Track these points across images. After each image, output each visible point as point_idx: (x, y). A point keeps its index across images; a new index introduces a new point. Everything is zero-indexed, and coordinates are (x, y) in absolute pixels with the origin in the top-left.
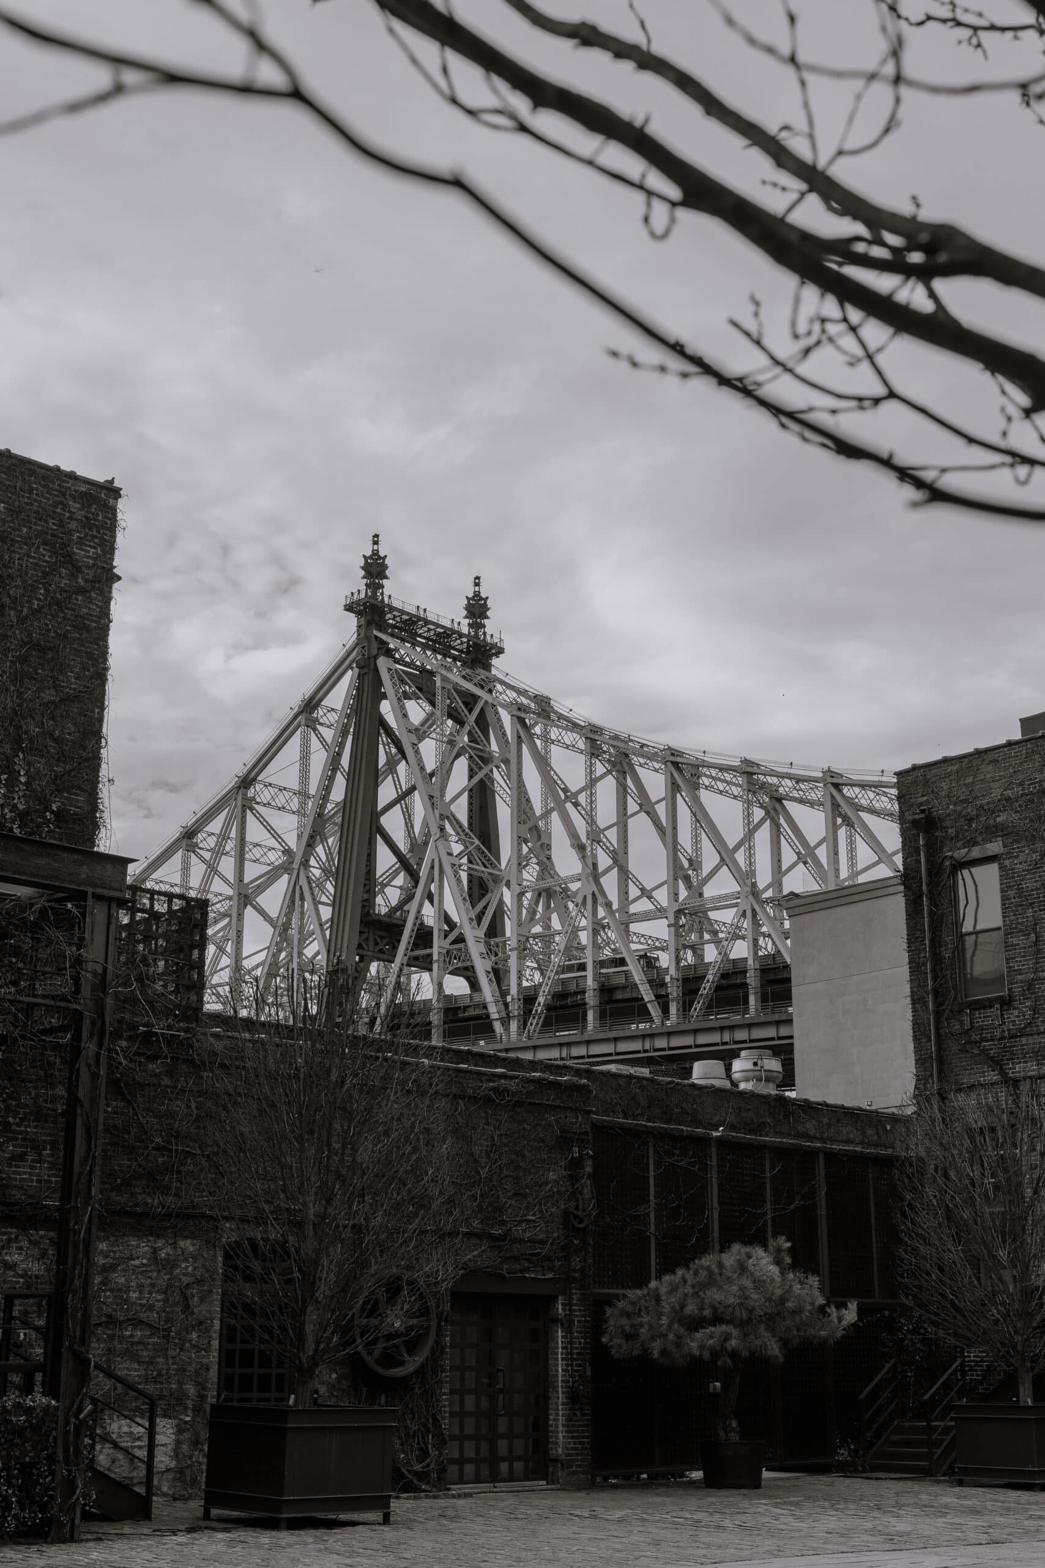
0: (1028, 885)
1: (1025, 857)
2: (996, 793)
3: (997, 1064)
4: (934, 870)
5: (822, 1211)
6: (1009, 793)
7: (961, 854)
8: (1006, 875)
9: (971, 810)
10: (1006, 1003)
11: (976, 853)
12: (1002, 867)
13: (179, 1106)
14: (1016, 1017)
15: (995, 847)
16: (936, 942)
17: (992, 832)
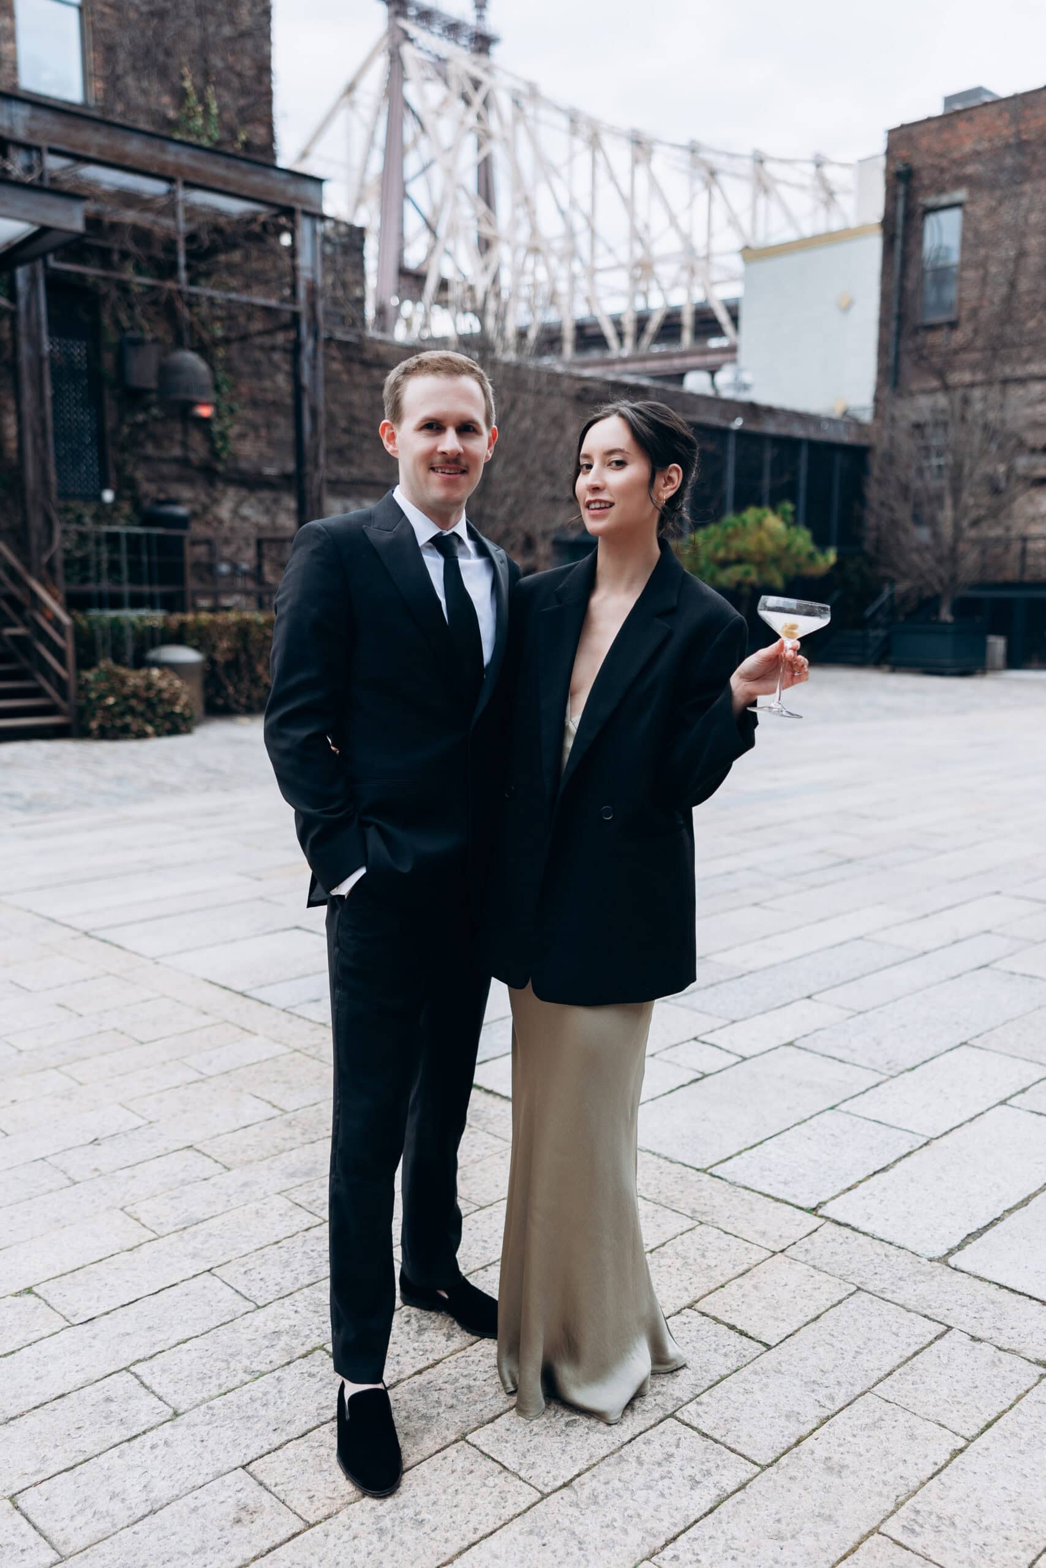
0: (985, 227)
1: (986, 201)
2: (968, 147)
3: (940, 374)
4: (909, 215)
5: (802, 483)
6: (979, 148)
7: (931, 200)
8: (967, 218)
9: (945, 163)
10: (953, 325)
11: (945, 200)
12: (965, 214)
13: (355, 397)
14: (959, 337)
15: (961, 195)
16: (903, 275)
17: (960, 181)
